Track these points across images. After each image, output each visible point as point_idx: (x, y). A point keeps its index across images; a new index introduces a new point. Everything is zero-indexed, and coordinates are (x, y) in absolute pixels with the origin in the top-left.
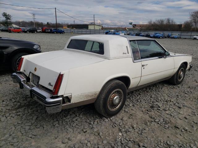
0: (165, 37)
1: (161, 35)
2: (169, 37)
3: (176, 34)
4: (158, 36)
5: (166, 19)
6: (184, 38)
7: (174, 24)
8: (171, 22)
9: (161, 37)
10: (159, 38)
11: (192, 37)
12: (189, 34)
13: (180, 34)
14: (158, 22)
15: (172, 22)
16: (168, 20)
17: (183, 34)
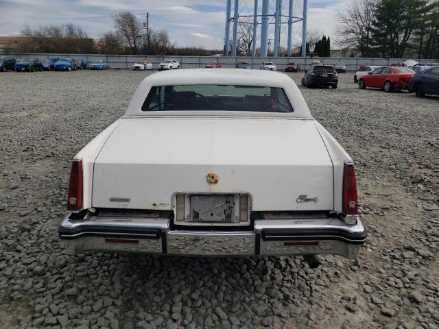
0: (78, 68)
1: (69, 64)
2: (84, 67)
3: (98, 61)
4: (63, 65)
5: (63, 26)
6: (116, 69)
7: (84, 37)
8: (76, 32)
9: (69, 69)
10: (67, 70)
11: (130, 66)
12: (123, 59)
13: (105, 59)
14: (47, 33)
15: (80, 32)
16: (70, 28)
17: (110, 59)
